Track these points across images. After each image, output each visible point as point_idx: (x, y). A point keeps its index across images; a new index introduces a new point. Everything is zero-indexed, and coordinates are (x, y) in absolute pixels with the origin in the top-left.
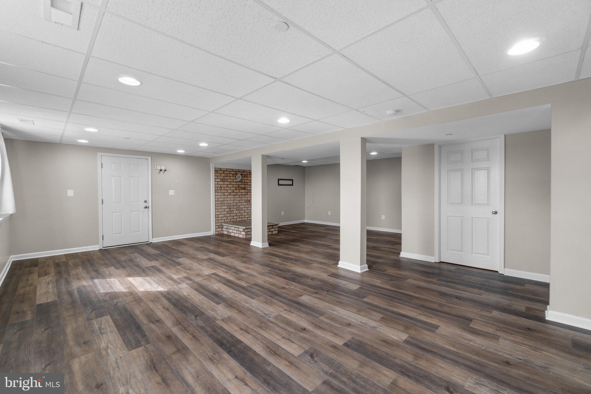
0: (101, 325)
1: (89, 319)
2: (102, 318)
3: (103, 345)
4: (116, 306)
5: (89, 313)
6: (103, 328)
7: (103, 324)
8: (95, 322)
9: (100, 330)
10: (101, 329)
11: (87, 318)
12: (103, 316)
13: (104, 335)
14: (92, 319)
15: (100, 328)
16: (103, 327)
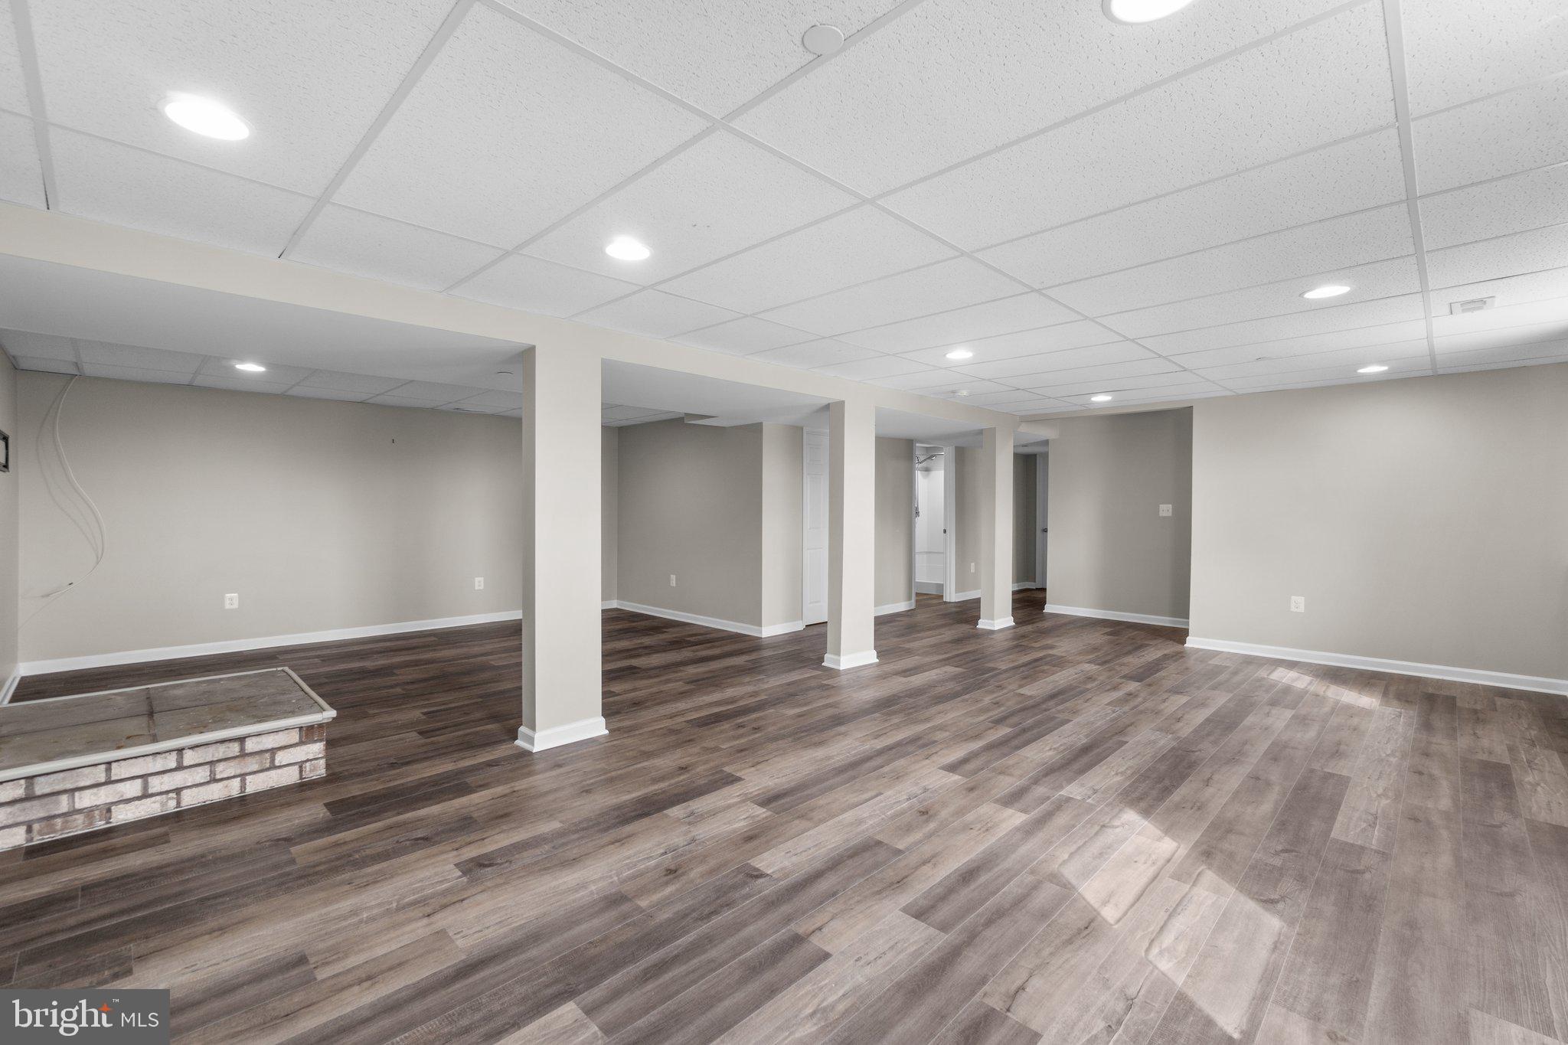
0: (1364, 830)
1: (1384, 856)
2: (1352, 842)
3: (1384, 802)
4: (1289, 847)
5: (1373, 871)
6: (1364, 822)
7: (1359, 829)
8: (1374, 842)
9: (1375, 823)
10: (1371, 822)
11: (1387, 860)
12: (1346, 843)
13: (1373, 811)
14: (1376, 851)
15: (1373, 825)
16: (1364, 825)
